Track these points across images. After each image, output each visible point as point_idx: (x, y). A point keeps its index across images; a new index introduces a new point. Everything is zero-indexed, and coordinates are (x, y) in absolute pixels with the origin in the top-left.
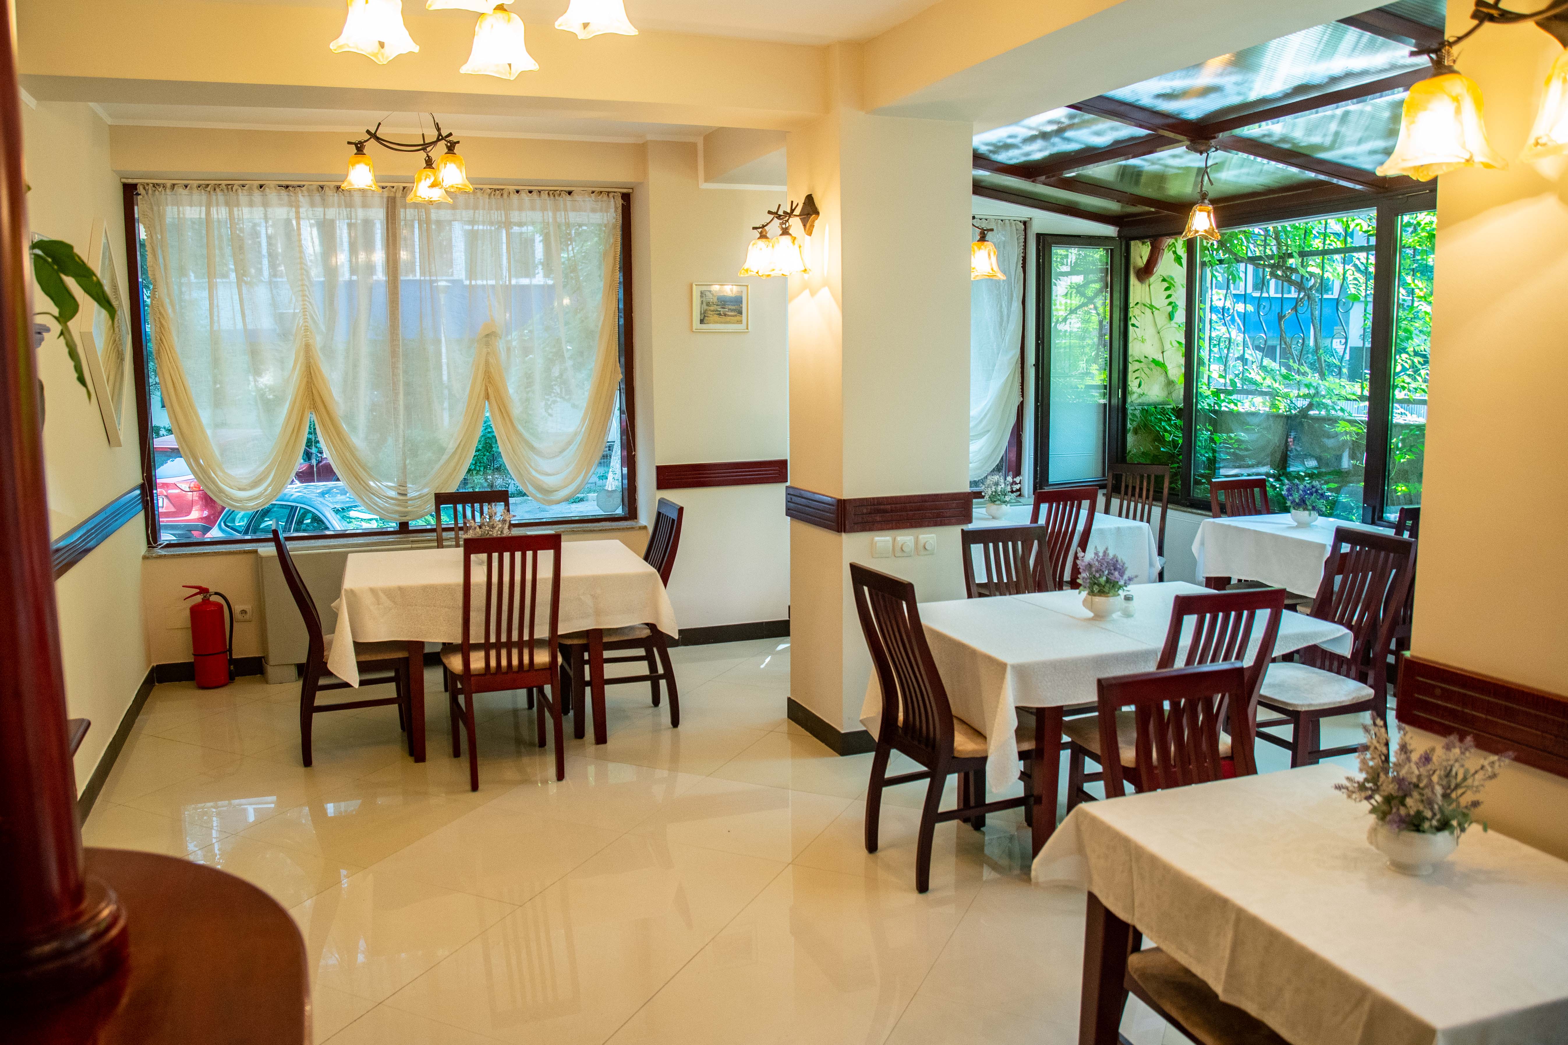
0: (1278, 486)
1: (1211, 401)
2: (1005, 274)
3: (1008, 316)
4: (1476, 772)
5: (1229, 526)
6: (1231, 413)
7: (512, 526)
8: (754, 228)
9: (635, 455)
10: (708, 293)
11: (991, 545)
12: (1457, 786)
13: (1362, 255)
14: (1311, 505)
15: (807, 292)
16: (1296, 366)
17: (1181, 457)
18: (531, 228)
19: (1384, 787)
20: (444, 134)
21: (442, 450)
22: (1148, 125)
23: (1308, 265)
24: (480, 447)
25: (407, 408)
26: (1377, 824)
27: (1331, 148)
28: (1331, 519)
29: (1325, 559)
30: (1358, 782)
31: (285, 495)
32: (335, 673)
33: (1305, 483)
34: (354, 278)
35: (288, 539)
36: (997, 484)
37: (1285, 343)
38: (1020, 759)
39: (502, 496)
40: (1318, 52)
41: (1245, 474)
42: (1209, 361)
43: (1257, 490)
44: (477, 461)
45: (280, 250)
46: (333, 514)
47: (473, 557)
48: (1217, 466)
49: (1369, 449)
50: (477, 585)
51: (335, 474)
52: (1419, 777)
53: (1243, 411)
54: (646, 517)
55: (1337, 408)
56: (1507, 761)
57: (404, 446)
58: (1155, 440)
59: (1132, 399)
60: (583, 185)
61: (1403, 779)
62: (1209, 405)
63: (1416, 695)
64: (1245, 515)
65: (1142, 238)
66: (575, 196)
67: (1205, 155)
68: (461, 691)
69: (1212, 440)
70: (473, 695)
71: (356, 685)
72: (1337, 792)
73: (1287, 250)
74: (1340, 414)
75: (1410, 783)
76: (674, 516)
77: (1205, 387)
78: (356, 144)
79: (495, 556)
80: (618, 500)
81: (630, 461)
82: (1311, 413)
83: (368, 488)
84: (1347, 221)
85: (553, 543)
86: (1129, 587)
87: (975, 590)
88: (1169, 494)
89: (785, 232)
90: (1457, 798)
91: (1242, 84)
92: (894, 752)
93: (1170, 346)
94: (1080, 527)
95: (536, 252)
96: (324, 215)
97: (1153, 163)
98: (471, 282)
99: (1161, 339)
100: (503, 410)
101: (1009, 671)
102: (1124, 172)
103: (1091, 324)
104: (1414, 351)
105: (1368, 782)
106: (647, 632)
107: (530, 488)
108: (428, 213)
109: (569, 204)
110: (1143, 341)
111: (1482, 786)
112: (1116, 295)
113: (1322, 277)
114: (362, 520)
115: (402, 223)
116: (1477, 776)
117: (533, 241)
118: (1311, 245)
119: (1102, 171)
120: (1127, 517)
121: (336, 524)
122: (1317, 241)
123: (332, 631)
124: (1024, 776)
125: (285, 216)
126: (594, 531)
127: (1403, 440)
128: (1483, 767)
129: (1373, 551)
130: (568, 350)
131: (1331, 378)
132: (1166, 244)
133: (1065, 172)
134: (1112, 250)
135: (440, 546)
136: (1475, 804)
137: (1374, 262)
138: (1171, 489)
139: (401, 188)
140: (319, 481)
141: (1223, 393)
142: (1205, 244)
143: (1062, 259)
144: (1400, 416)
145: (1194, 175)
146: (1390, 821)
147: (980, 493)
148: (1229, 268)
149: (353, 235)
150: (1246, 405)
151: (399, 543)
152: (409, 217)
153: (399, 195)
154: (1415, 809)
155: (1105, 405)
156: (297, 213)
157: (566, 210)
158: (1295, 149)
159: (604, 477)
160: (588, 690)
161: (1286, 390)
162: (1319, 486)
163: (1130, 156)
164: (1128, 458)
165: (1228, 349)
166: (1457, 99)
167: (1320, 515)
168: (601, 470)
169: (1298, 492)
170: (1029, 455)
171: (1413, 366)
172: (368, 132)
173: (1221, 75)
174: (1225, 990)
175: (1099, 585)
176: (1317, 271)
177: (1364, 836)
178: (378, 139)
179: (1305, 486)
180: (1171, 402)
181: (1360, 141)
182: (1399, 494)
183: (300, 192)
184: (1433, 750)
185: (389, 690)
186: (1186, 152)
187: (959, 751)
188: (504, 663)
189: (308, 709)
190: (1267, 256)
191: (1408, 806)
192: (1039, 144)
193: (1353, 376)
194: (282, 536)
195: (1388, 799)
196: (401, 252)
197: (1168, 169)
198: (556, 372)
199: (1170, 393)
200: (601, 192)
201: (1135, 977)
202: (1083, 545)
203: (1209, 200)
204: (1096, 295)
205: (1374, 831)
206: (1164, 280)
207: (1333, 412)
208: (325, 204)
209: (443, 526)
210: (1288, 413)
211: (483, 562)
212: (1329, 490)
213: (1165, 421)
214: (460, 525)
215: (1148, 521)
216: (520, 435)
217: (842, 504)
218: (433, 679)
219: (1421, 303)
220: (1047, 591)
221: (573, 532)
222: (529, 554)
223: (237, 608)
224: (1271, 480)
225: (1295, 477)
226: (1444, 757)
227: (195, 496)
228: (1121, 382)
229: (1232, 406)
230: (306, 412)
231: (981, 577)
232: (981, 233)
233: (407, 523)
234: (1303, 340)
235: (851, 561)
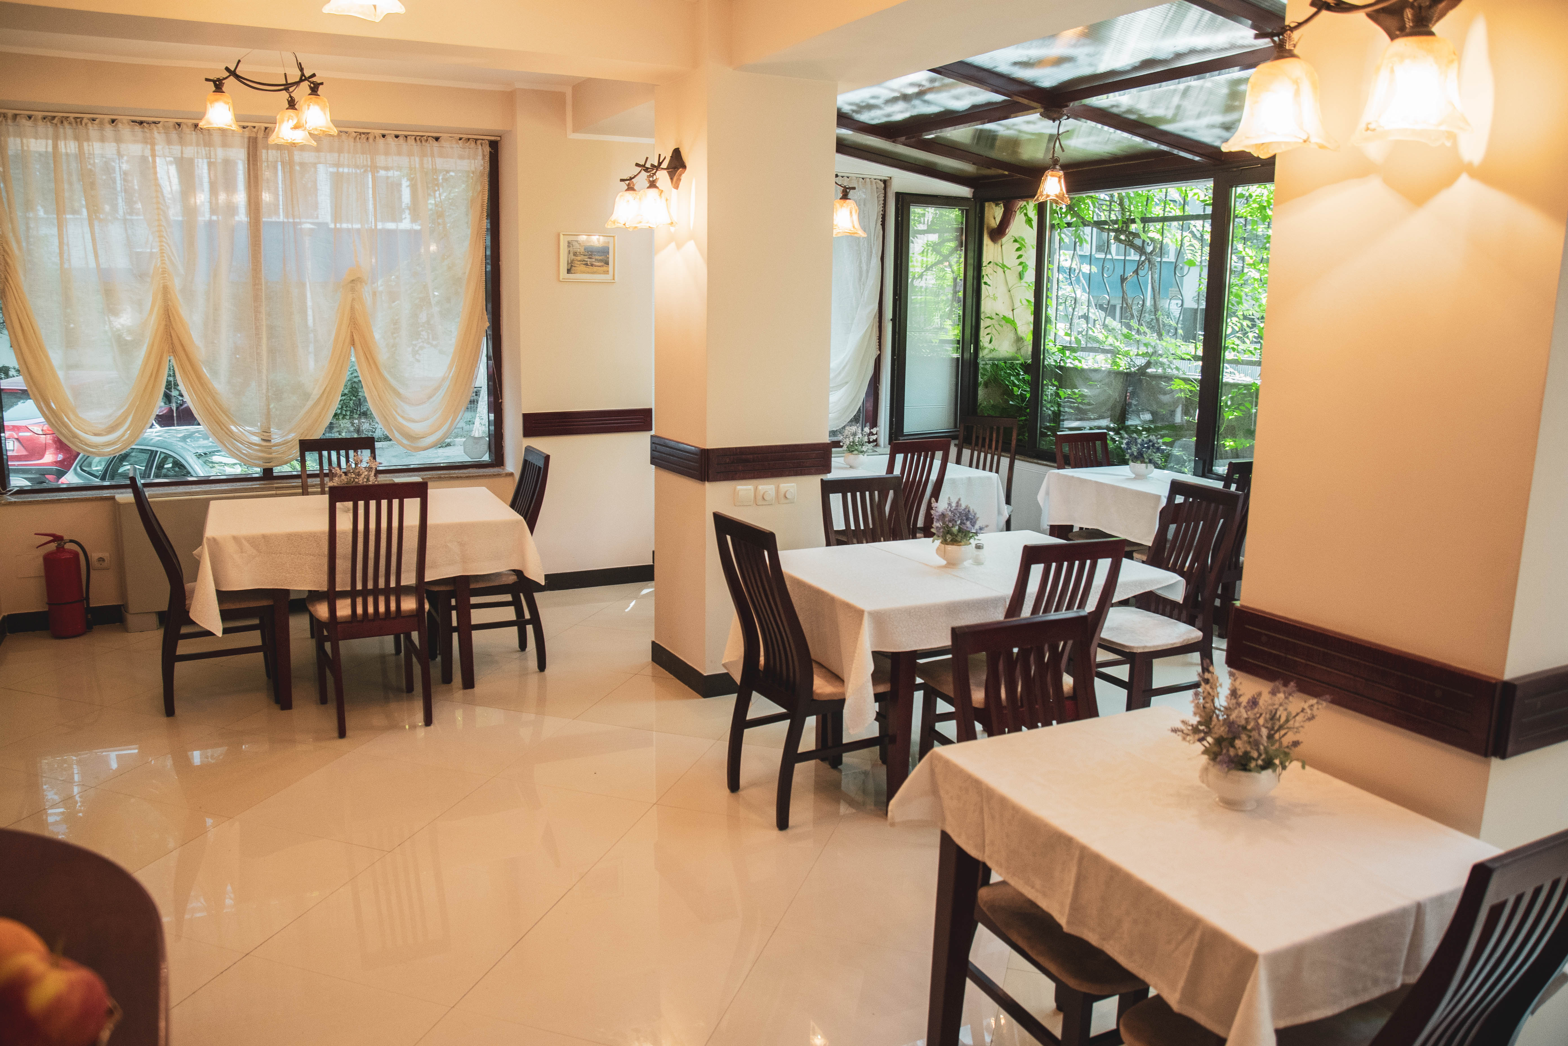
0: (1117, 439)
1: (1058, 357)
2: (865, 231)
3: (868, 272)
4: (1297, 714)
5: (1073, 477)
6: (1075, 369)
7: (378, 472)
8: (622, 180)
9: (501, 402)
10: (574, 243)
11: (849, 495)
12: (1281, 727)
13: (1199, 223)
14: (1148, 458)
15: (673, 245)
16: (1136, 326)
17: (1028, 410)
18: (397, 173)
19: (1216, 730)
20: (307, 75)
21: (307, 396)
22: (1006, 92)
23: (1148, 231)
24: (346, 391)
25: (272, 351)
26: (1209, 764)
27: (1173, 120)
28: (1166, 472)
29: (1160, 509)
30: (1192, 726)
31: (145, 439)
32: (197, 622)
33: (1143, 437)
34: (214, 218)
35: (145, 485)
36: (855, 434)
37: (1127, 304)
38: (876, 701)
39: (368, 443)
40: (1163, 28)
41: (1087, 426)
42: (1056, 319)
43: (1098, 443)
44: (344, 405)
45: (136, 187)
46: (195, 458)
47: (338, 505)
48: (1061, 418)
49: (1202, 405)
50: (344, 533)
51: (195, 419)
52: (1247, 720)
53: (1085, 367)
54: (513, 464)
55: (1173, 366)
56: (1324, 704)
57: (267, 392)
58: (1004, 394)
59: (984, 354)
60: (450, 131)
61: (1233, 722)
62: (1055, 361)
63: (1244, 642)
64: (1087, 467)
65: (996, 201)
66: (443, 142)
67: (1057, 122)
68: (327, 639)
69: (1057, 395)
70: (340, 642)
71: (219, 634)
72: (1173, 734)
73: (1130, 215)
74: (1175, 372)
75: (1239, 726)
76: (541, 464)
77: (1051, 344)
78: (214, 81)
79: (361, 504)
80: (485, 447)
81: (496, 407)
82: (1149, 370)
83: (230, 434)
84: (1186, 191)
85: (420, 491)
86: (980, 536)
87: (834, 538)
88: (1017, 445)
89: (652, 185)
90: (1280, 738)
91: (1094, 55)
92: (755, 695)
93: (1019, 304)
94: (934, 477)
95: (403, 197)
96: (182, 153)
97: (1008, 128)
98: (335, 225)
99: (1011, 298)
100: (369, 357)
101: (866, 617)
102: (981, 136)
103: (946, 281)
104: (1243, 315)
105: (1201, 725)
106: (513, 579)
107: (397, 434)
108: (291, 155)
109: (436, 150)
110: (995, 298)
111: (1302, 727)
112: (970, 254)
113: (1162, 241)
114: (225, 464)
115: (265, 164)
116: (1297, 718)
117: (400, 185)
118: (1151, 213)
119: (960, 134)
120: (977, 467)
121: (199, 470)
122: (1158, 208)
123: (194, 578)
124: (880, 717)
125: (140, 153)
126: (461, 477)
127: (1232, 398)
128: (1303, 710)
129: (1204, 504)
130: (434, 296)
131: (1168, 339)
132: (1018, 207)
133: (924, 134)
134: (966, 210)
135: (305, 493)
136: (1296, 744)
137: (1209, 230)
138: (1018, 440)
139: (263, 129)
140: (178, 425)
141: (1068, 350)
142: (1054, 207)
143: (919, 217)
144: (1230, 375)
145: (1046, 141)
146: (1220, 761)
147: (839, 442)
148: (1076, 231)
149: (212, 175)
150: (1089, 362)
151: (262, 489)
152: (271, 159)
153: (261, 135)
154: (1243, 750)
155: (958, 359)
156: (153, 150)
157: (433, 156)
158: (1141, 121)
159: (471, 422)
160: (455, 636)
161: (1126, 349)
162: (1155, 441)
163: (986, 120)
164: (979, 411)
165: (1074, 309)
166: (1296, 82)
167: (1156, 467)
168: (468, 415)
169: (1136, 445)
170: (885, 407)
171: (1242, 329)
172: (227, 69)
173: (1074, 46)
174: (1068, 923)
175: (952, 534)
176: (1157, 236)
177: (1197, 774)
178: (238, 77)
179: (1143, 440)
180: (1020, 358)
181: (1199, 116)
182: (1227, 449)
183: (155, 128)
184: (1260, 694)
185: (254, 638)
186: (1040, 119)
187: (818, 694)
188: (371, 610)
189: (170, 658)
190: (1111, 221)
191: (1237, 746)
192: (901, 105)
193: (1189, 337)
194: (140, 482)
195: (1219, 741)
196: (263, 193)
197: (1021, 135)
198: (423, 317)
199: (1019, 349)
200: (469, 139)
201: (985, 909)
202: (936, 493)
203: (1060, 166)
204: (951, 253)
205: (1206, 770)
206: (1015, 241)
207: (1169, 371)
208: (182, 141)
209: (308, 473)
210: (1128, 370)
211: (349, 510)
212: (1164, 443)
213: (1014, 376)
214: (325, 471)
215: (997, 472)
216: (385, 380)
217: (706, 454)
218: (299, 626)
219: (1250, 269)
220: (902, 539)
221: (440, 478)
222: (396, 502)
223: (94, 556)
224: (1111, 433)
225: (1134, 432)
226: (1270, 702)
227: (49, 439)
228: (973, 338)
229: (1076, 363)
230: (165, 355)
231: (839, 524)
232: (843, 191)
233: (272, 469)
234: (1143, 301)
235: (715, 510)
